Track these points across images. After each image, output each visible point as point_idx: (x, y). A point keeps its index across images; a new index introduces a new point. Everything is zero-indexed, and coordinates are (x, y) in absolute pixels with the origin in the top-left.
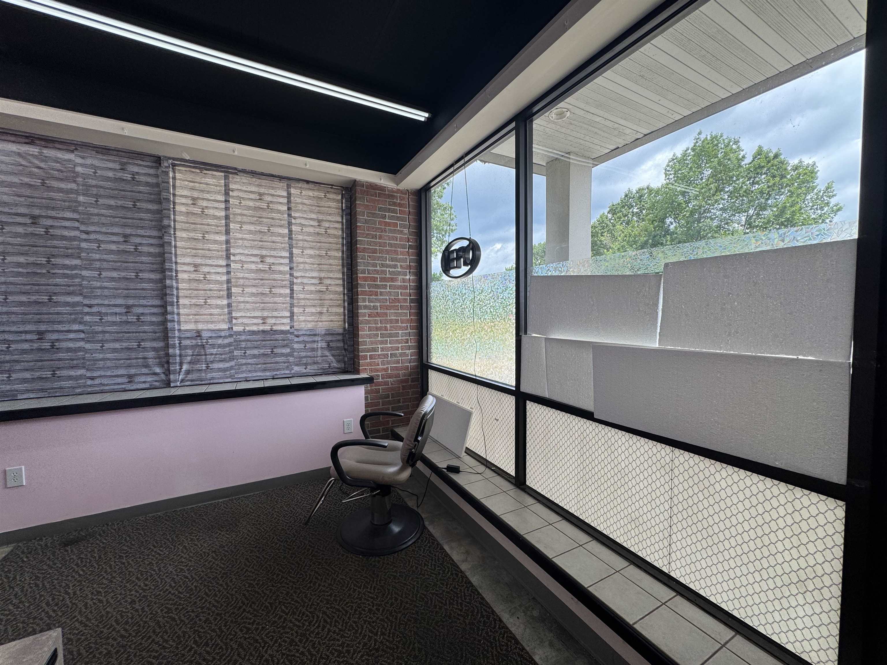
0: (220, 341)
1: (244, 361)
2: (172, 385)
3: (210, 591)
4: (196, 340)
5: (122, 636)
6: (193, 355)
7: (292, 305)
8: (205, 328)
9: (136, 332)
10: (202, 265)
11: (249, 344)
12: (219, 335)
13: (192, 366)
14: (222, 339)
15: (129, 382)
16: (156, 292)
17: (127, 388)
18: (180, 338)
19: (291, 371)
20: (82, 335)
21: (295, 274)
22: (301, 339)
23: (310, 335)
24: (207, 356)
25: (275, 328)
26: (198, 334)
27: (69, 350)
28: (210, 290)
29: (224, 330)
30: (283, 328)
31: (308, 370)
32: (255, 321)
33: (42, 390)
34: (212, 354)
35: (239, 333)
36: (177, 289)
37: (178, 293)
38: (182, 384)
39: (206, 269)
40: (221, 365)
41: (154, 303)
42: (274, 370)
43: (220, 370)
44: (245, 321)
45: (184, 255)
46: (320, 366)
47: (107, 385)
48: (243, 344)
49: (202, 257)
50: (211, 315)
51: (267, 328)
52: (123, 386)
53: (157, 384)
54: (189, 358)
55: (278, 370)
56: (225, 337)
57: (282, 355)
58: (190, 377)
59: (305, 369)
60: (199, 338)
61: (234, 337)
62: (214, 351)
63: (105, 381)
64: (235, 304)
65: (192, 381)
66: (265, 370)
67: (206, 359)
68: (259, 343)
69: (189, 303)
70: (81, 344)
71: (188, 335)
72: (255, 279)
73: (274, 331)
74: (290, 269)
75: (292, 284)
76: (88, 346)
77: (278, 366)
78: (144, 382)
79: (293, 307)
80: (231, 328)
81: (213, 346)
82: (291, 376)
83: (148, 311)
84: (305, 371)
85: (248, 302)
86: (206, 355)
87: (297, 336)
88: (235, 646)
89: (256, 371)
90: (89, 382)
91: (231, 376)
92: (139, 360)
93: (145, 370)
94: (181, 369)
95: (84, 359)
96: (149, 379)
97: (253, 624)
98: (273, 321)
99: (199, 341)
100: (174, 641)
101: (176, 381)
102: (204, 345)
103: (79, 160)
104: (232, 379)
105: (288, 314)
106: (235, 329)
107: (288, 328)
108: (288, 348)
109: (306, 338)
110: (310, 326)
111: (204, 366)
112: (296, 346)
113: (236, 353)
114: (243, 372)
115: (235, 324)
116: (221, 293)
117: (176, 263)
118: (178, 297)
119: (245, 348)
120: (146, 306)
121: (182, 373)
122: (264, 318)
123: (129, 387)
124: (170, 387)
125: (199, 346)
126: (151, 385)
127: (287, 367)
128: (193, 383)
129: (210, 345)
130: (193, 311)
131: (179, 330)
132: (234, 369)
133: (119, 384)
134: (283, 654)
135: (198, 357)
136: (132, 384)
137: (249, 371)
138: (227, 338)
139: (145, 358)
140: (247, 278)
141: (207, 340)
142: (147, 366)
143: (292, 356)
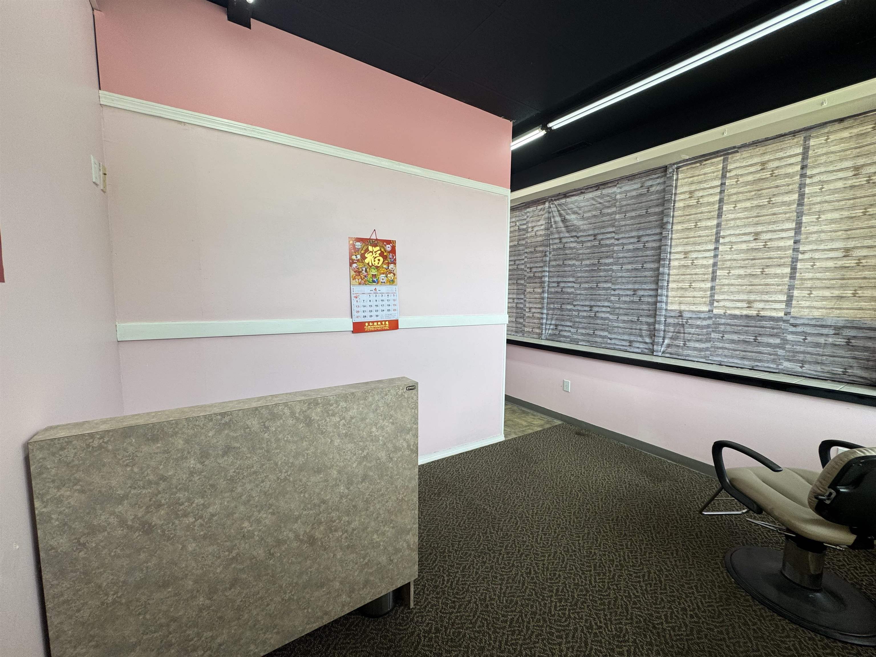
0: (699, 322)
1: (721, 345)
2: (655, 354)
3: (605, 499)
4: (677, 319)
5: (556, 484)
6: (674, 332)
7: (791, 288)
8: (687, 309)
9: (637, 309)
10: (691, 251)
11: (728, 328)
12: (698, 316)
13: (672, 341)
14: (700, 320)
15: (630, 346)
16: (653, 279)
17: (628, 350)
18: (666, 316)
19: (778, 366)
20: (609, 310)
21: (801, 249)
22: (799, 329)
23: (815, 326)
24: (686, 335)
25: (762, 313)
26: (681, 315)
27: (602, 318)
28: (696, 274)
29: (703, 312)
30: (774, 314)
31: (804, 370)
32: (739, 305)
33: (588, 341)
34: (690, 334)
35: (719, 316)
36: (669, 275)
37: (669, 278)
38: (663, 355)
39: (694, 255)
40: (697, 345)
41: (651, 288)
42: (756, 360)
43: (695, 349)
44: (728, 304)
45: (677, 245)
46: (827, 369)
47: (618, 345)
48: (722, 328)
49: (692, 244)
50: (694, 297)
51: (753, 313)
52: (626, 348)
53: (646, 351)
54: (670, 334)
55: (760, 361)
56: (704, 319)
57: (769, 345)
58: (669, 350)
59: (801, 367)
60: (680, 318)
61: (714, 319)
62: (693, 331)
63: (617, 342)
64: (719, 287)
65: (671, 354)
66: (743, 358)
67: (684, 337)
68: (740, 328)
69: (676, 287)
70: (608, 315)
71: (673, 314)
72: (744, 260)
73: (761, 317)
74: (795, 242)
75: (795, 260)
76: (611, 317)
77: (760, 357)
78: (638, 348)
79: (793, 289)
80: (711, 311)
81: (692, 326)
82: (777, 371)
83: (647, 294)
84: (800, 370)
85: (732, 285)
86: (684, 333)
87: (795, 325)
88: (586, 531)
89: (732, 357)
90: (609, 341)
91: (705, 357)
92: (637, 331)
93: (640, 339)
94: (663, 342)
95: (608, 325)
96: (641, 346)
97: (605, 532)
98: (761, 305)
99: (681, 320)
100: (568, 504)
101: (657, 351)
102: (683, 324)
103: (619, 190)
104: (706, 360)
105: (784, 298)
106: (716, 311)
107: (781, 314)
108: (778, 338)
109: (808, 330)
110: (817, 313)
111: (682, 343)
112: (790, 337)
113: (713, 335)
114: (718, 355)
115: (716, 307)
116: (706, 276)
117: (670, 253)
118: (668, 281)
119: (723, 332)
120: (645, 290)
121: (664, 346)
122: (749, 302)
123: (628, 349)
124: (653, 355)
125: (680, 324)
126: (642, 351)
127: (773, 361)
128: (672, 356)
129: (690, 325)
130: (679, 293)
131: (666, 310)
132: (710, 351)
133: (623, 346)
134: (601, 560)
135: (678, 334)
136: (631, 347)
137: (725, 356)
138: (706, 320)
139: (640, 330)
140: (735, 260)
141: (687, 320)
142: (641, 336)
143: (784, 348)
